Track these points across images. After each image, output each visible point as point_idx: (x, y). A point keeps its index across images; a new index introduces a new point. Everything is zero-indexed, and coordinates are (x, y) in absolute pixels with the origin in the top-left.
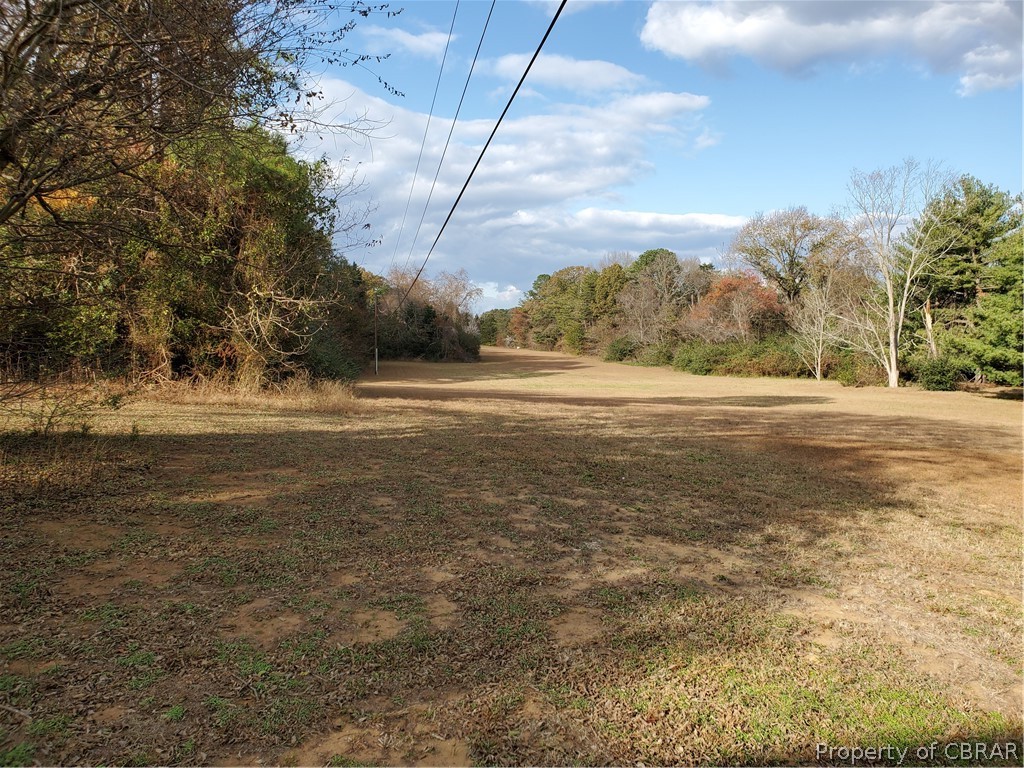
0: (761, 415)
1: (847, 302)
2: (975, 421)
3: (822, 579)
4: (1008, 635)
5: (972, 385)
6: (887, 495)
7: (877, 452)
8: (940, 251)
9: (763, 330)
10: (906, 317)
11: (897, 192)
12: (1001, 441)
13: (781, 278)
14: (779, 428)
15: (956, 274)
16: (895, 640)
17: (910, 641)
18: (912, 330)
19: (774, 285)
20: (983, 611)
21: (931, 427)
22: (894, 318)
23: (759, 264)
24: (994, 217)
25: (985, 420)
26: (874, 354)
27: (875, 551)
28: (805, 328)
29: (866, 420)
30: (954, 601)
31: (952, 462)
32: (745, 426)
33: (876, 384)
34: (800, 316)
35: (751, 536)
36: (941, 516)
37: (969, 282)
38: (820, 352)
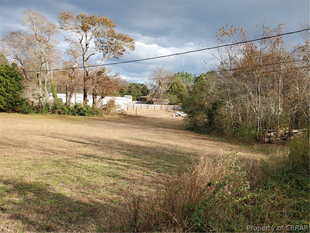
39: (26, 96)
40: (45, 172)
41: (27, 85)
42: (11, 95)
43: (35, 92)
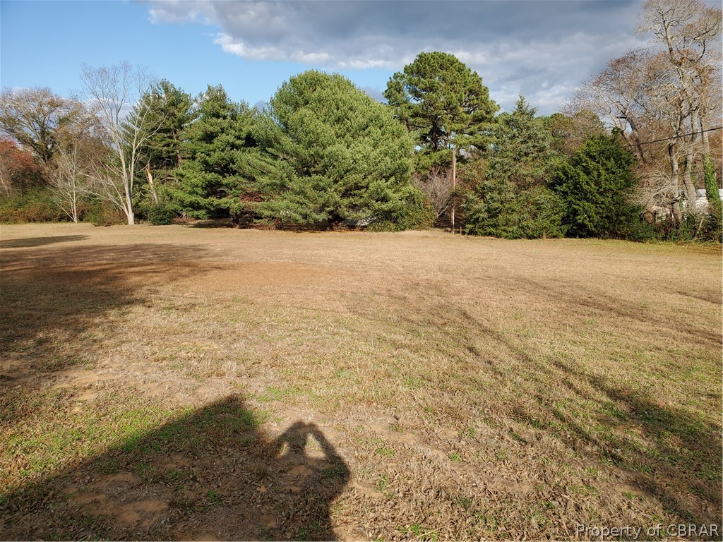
0: (30, 253)
1: (91, 164)
2: (183, 243)
3: (84, 359)
4: (196, 363)
5: (181, 220)
6: (127, 297)
7: (121, 270)
8: (153, 130)
9: (24, 185)
10: (135, 175)
11: (119, 85)
12: (198, 254)
13: (35, 144)
14: (46, 261)
15: (164, 146)
16: (133, 383)
17: (141, 382)
18: (140, 184)
19: (29, 149)
20: (183, 354)
21: (156, 249)
22: (127, 176)
23: (13, 131)
24: (184, 110)
25: (188, 241)
26: (116, 202)
27: (120, 334)
28: (60, 184)
29: (113, 249)
30: (167, 353)
31: (170, 269)
32: (15, 263)
33: (119, 223)
34: (55, 175)
35: (25, 343)
36: (161, 304)
37: (173, 152)
38: (75, 202)
39: (641, 201)
40: (702, 390)
41: (644, 174)
42: (610, 199)
43: (662, 190)
